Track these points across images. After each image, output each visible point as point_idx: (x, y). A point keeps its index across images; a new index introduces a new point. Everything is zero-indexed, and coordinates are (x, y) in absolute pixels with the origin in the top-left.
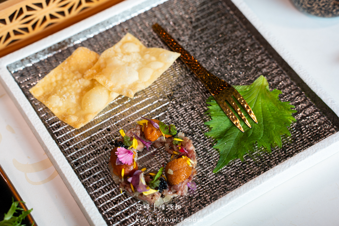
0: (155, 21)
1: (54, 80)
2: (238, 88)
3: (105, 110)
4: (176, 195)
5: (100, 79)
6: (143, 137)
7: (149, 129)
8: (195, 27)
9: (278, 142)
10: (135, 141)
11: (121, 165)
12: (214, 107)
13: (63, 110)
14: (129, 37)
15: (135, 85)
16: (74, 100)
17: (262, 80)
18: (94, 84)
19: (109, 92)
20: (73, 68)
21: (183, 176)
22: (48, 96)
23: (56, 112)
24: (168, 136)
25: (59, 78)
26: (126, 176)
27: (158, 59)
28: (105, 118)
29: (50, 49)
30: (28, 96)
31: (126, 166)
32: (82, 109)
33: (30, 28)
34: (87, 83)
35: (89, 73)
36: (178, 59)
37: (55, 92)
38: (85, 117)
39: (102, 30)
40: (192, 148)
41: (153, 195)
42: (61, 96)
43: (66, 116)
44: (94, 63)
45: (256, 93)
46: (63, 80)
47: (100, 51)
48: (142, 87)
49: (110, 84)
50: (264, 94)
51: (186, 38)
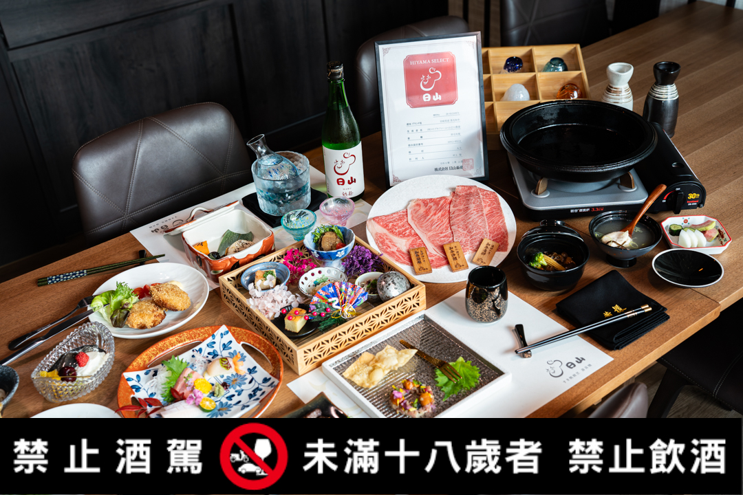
0: (400, 339)
1: (354, 369)
2: (451, 364)
3: (382, 380)
4: (426, 412)
5: (378, 365)
6: (405, 388)
7: (408, 383)
8: (423, 340)
9: (473, 384)
10: (401, 390)
11: (397, 398)
12: (438, 372)
13: (361, 382)
14: (388, 346)
15: (396, 365)
16: (366, 376)
17: (461, 359)
18: (374, 368)
19: (383, 371)
20: (362, 363)
21: (428, 401)
22: (352, 376)
23: (357, 383)
24: (418, 386)
25: (356, 367)
26: (400, 404)
27: (406, 353)
28: (383, 384)
29: (349, 356)
30: (343, 376)
31: (399, 398)
32: (371, 380)
33: (339, 346)
34: (371, 368)
35: (371, 363)
36: (416, 354)
37: (355, 374)
38: (373, 383)
39: (374, 345)
40: (430, 390)
41: (414, 412)
42: (359, 375)
43: (363, 384)
44: (373, 360)
45: (459, 365)
46: (358, 368)
47: (375, 354)
48: (401, 365)
49: (383, 366)
50: (463, 365)
51: (419, 345)
